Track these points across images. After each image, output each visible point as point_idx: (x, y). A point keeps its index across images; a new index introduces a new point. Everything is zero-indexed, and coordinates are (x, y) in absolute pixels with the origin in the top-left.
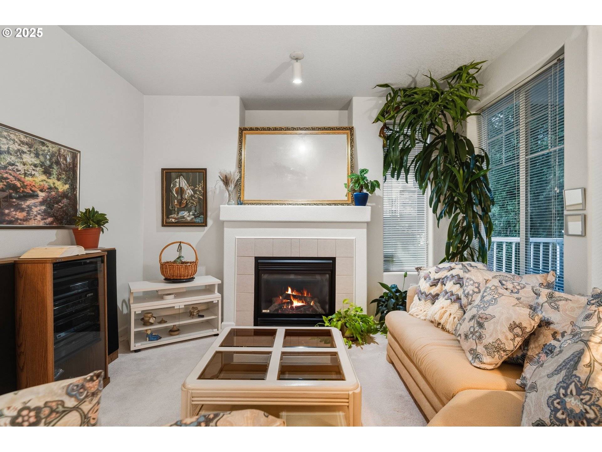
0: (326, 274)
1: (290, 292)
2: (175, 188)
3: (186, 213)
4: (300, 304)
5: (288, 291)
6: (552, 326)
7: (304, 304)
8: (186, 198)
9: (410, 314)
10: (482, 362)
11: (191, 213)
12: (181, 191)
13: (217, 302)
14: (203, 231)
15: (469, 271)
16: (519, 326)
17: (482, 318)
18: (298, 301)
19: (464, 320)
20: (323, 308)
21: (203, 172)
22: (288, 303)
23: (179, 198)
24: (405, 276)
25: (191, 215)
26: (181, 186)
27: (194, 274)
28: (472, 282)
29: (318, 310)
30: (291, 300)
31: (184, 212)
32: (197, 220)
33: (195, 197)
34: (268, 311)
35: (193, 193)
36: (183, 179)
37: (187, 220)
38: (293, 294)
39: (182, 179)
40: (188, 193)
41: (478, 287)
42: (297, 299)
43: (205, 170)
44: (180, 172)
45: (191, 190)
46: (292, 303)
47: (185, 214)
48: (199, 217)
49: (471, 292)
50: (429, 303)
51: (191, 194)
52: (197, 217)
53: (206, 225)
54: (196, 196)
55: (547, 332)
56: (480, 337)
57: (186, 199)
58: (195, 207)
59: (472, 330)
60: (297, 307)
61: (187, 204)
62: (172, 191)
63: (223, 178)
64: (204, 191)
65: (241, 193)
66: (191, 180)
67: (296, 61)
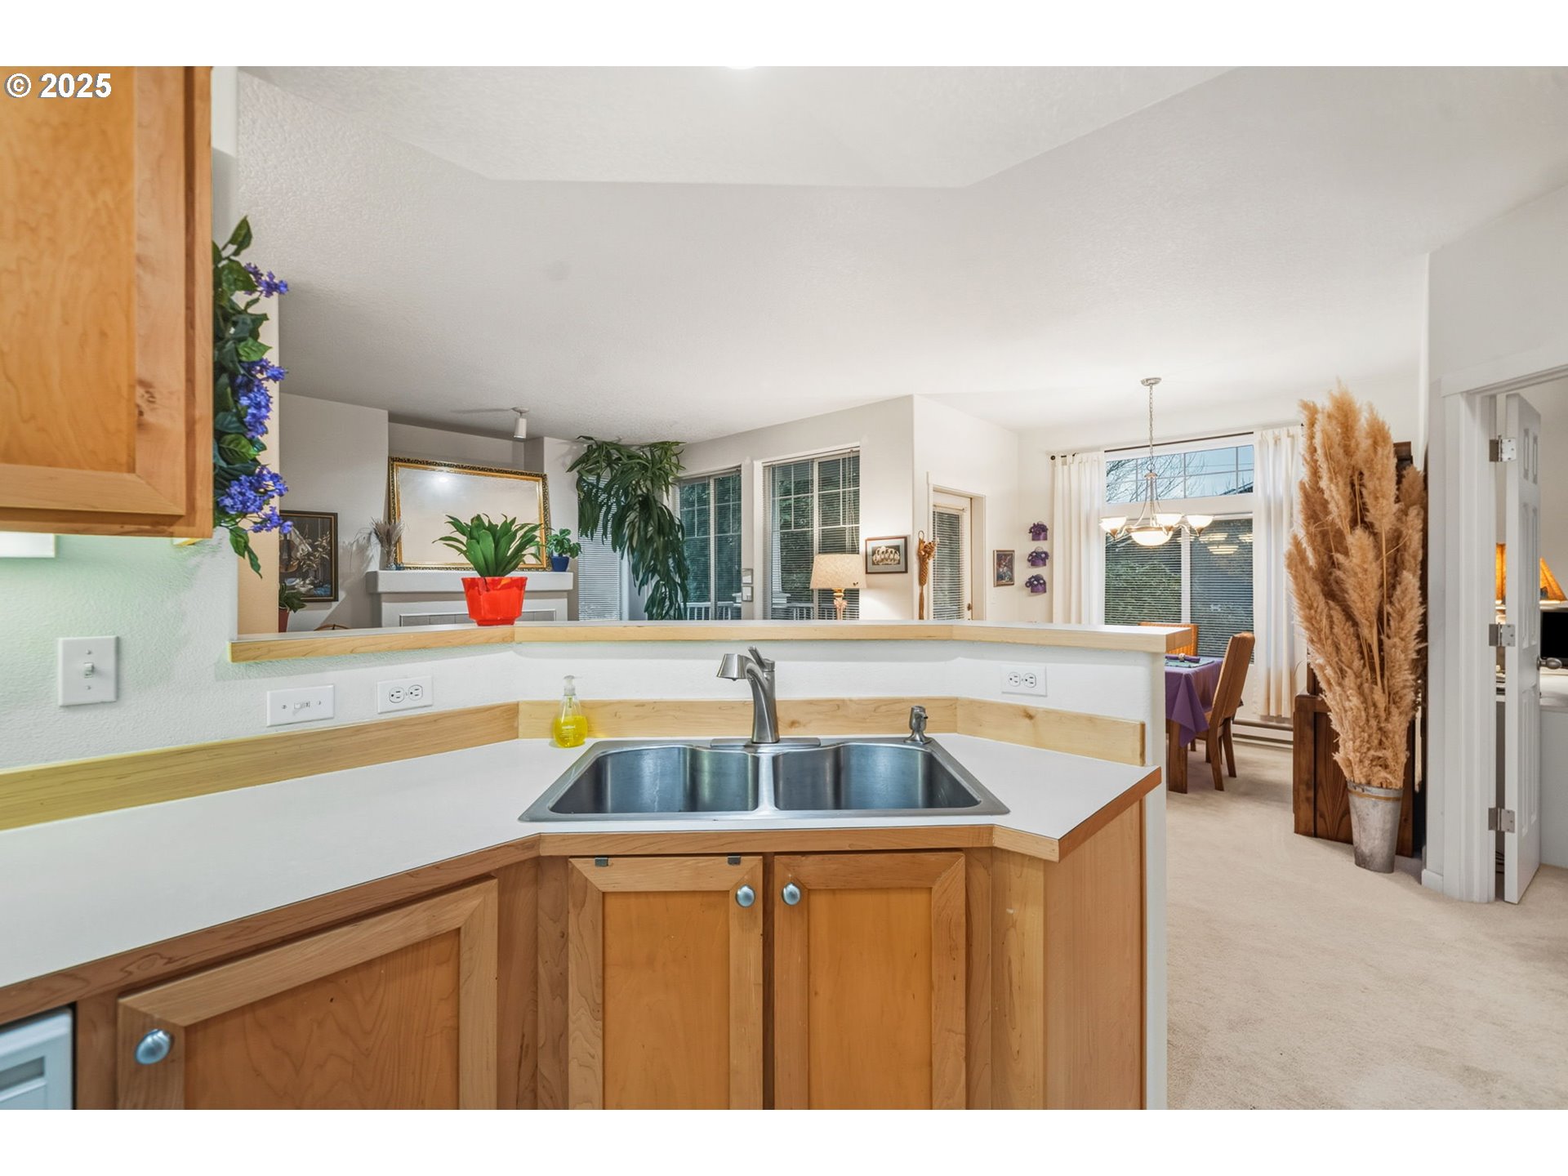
3: (298, 581)
8: (299, 557)
11: (307, 582)
12: (289, 546)
14: (329, 608)
21: (331, 518)
23: (285, 556)
25: (308, 584)
26: (288, 538)
31: (294, 579)
32: (320, 592)
33: (314, 556)
35: (310, 549)
36: (293, 527)
40: (303, 550)
43: (335, 515)
45: (306, 545)
48: (322, 586)
51: (308, 551)
52: (319, 587)
53: (336, 599)
54: (317, 554)
57: (298, 559)
58: (315, 571)
61: (300, 568)
63: (382, 531)
64: (331, 547)
65: (398, 553)
66: (307, 530)
67: (519, 414)
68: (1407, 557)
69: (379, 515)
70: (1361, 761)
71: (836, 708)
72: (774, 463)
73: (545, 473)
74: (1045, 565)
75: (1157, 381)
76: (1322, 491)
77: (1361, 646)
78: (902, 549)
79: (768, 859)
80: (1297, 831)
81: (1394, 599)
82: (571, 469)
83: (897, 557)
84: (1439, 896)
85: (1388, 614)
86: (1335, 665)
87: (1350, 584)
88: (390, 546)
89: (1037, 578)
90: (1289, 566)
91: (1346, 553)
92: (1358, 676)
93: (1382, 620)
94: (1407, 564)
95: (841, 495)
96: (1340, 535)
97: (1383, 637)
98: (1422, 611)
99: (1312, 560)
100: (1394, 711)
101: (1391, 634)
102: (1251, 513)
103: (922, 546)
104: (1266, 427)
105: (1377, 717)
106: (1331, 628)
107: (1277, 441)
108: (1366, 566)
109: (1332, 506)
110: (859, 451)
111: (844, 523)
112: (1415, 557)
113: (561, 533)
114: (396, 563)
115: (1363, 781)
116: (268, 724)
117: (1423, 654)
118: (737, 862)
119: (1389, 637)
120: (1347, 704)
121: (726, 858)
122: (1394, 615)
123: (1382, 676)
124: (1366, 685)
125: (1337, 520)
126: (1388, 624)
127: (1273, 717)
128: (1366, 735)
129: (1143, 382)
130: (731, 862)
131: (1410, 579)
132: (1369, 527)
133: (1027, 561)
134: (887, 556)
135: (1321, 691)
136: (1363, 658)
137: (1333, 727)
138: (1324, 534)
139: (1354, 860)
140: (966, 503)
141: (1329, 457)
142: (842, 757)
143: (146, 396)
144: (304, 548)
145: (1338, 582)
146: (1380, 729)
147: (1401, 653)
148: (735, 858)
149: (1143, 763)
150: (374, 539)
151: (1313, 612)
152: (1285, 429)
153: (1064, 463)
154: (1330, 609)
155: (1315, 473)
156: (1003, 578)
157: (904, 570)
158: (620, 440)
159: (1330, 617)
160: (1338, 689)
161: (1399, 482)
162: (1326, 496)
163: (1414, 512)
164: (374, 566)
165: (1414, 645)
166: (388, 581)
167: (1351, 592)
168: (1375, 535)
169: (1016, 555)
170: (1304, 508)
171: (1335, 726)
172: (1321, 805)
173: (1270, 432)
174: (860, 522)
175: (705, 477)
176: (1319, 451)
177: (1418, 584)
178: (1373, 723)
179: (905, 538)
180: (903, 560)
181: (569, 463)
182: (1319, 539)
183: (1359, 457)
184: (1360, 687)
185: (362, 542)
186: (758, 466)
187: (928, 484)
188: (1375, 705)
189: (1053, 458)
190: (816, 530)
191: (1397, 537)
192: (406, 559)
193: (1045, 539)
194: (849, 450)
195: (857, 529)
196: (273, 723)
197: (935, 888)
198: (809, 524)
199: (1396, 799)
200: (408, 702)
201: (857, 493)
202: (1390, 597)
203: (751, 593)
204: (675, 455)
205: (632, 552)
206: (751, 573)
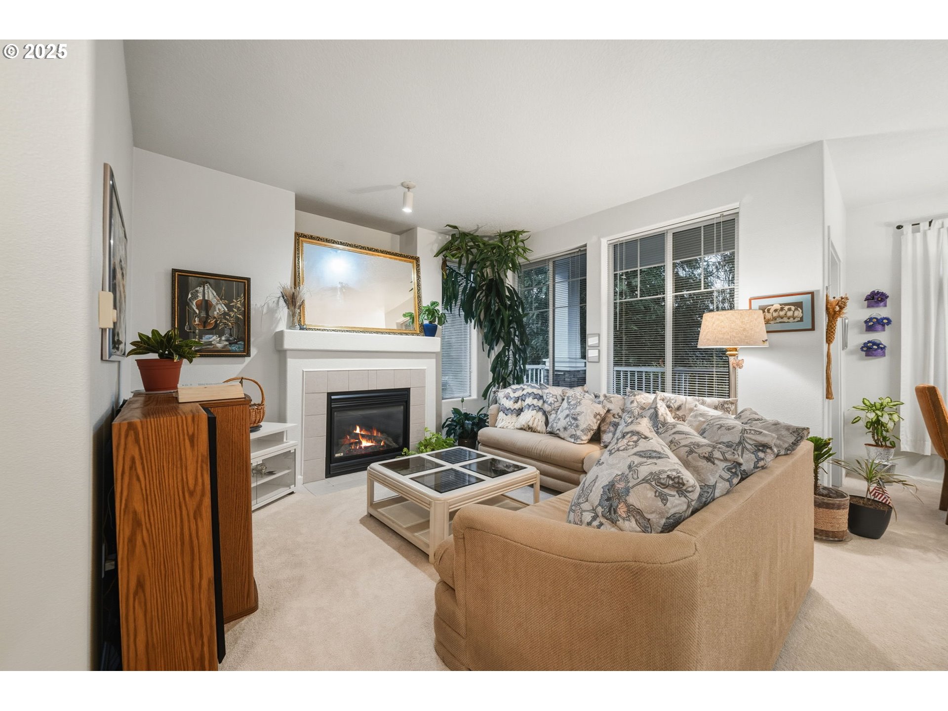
0: (401, 405)
1: (358, 431)
2: (195, 301)
3: (215, 337)
4: (369, 444)
5: (356, 430)
6: (611, 412)
7: (374, 444)
8: (216, 315)
9: (500, 428)
10: (582, 440)
11: (223, 338)
12: (206, 306)
13: (294, 451)
14: (242, 363)
15: (547, 388)
16: (599, 414)
17: (575, 415)
18: (367, 441)
19: (559, 419)
20: (396, 441)
21: (244, 282)
22: (356, 443)
23: (203, 314)
24: (463, 401)
25: (224, 340)
26: (206, 299)
27: (259, 422)
28: (551, 395)
29: (391, 445)
30: (359, 439)
31: (211, 336)
32: (234, 348)
33: (230, 315)
34: (342, 454)
35: (226, 310)
36: (211, 289)
37: (218, 348)
38: (362, 433)
39: (208, 288)
40: (219, 309)
41: (556, 398)
42: (366, 438)
43: (248, 280)
44: (206, 278)
45: (223, 305)
46: (360, 443)
47: (214, 339)
48: (236, 343)
49: (553, 402)
50: (514, 416)
51: (224, 311)
52: (233, 343)
53: (248, 355)
54: (232, 314)
55: (610, 416)
56: (577, 426)
57: (215, 318)
58: (231, 329)
59: (569, 423)
60: (366, 448)
61: (216, 325)
62: (191, 304)
63: (288, 295)
64: (245, 309)
65: (301, 315)
66: (223, 291)
67: (407, 189)
69: (287, 281)
73: (418, 256)
74: (882, 330)
78: (807, 306)
82: (437, 255)
83: (798, 313)
88: (295, 308)
89: (875, 343)
110: (735, 214)
113: (432, 305)
114: (300, 325)
134: (782, 313)
144: (220, 307)
150: (282, 302)
157: (810, 327)
158: (476, 230)
164: (282, 326)
166: (293, 339)
174: (738, 281)
179: (812, 293)
180: (809, 319)
181: (436, 251)
185: (272, 305)
186: (603, 245)
187: (829, 239)
189: (899, 228)
190: (670, 296)
192: (308, 320)
193: (885, 306)
194: (719, 215)
198: (660, 292)
203: (597, 355)
204: (522, 241)
205: (480, 324)
206: (597, 337)
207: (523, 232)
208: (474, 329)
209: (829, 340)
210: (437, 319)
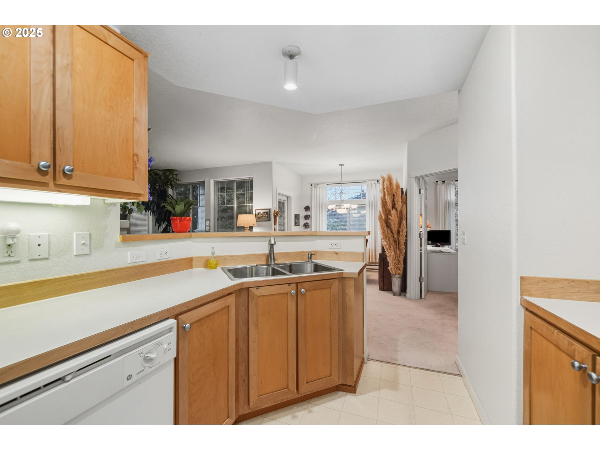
68: (403, 217)
70: (394, 268)
71: (287, 254)
72: (218, 181)
74: (309, 219)
75: (343, 165)
76: (385, 199)
77: (394, 239)
78: (269, 213)
79: (297, 283)
80: (379, 290)
81: (401, 227)
83: (267, 215)
84: (410, 299)
85: (400, 231)
86: (388, 244)
87: (392, 223)
89: (307, 223)
90: (379, 219)
91: (391, 215)
92: (393, 247)
93: (398, 232)
94: (403, 218)
95: (245, 194)
96: (389, 211)
97: (399, 237)
98: (406, 230)
99: (383, 218)
100: (401, 255)
101: (400, 236)
102: (365, 204)
103: (275, 213)
104: (369, 180)
105: (397, 257)
106: (388, 235)
107: (371, 184)
108: (395, 219)
109: (388, 204)
110: (253, 179)
111: (246, 204)
112: (405, 217)
113: (124, 204)
115: (395, 273)
116: (129, 263)
117: (406, 240)
118: (290, 285)
119: (400, 237)
120: (391, 254)
121: (287, 285)
122: (401, 231)
123: (398, 247)
124: (395, 249)
125: (389, 207)
126: (400, 233)
127: (371, 262)
128: (395, 262)
129: (340, 165)
130: (289, 285)
131: (404, 222)
132: (396, 209)
133: (304, 218)
134: (263, 215)
135: (385, 251)
136: (394, 242)
137: (388, 261)
138: (386, 211)
139: (392, 294)
140: (285, 198)
141: (388, 191)
142: (292, 267)
143: (137, 158)
145: (390, 223)
146: (398, 260)
147: (402, 241)
148: (289, 284)
149: (363, 262)
151: (384, 231)
152: (373, 181)
153: (315, 187)
154: (388, 230)
155: (384, 195)
156: (297, 224)
157: (269, 220)
159: (388, 232)
160: (389, 250)
161: (402, 198)
162: (387, 201)
163: (404, 205)
165: (405, 238)
167: (392, 225)
168: (397, 211)
169: (300, 216)
170: (382, 204)
171: (389, 260)
172: (385, 282)
173: (370, 182)
174: (253, 203)
175: (188, 184)
176: (385, 189)
177: (406, 223)
178: (397, 258)
179: (270, 209)
180: (269, 217)
182: (385, 211)
183: (394, 191)
184: (394, 250)
186: (212, 182)
187: (277, 192)
188: (397, 254)
189: (312, 185)
190: (236, 205)
191: (401, 211)
193: (309, 211)
194: (249, 178)
195: (252, 206)
196: (131, 262)
197: (332, 288)
198: (233, 203)
199: (401, 277)
200: (164, 256)
201: (252, 194)
202: (400, 227)
203: (209, 229)
204: (176, 175)
205: (154, 213)
206: (209, 221)
207: (176, 170)
208: (150, 215)
209: (275, 224)
210: (127, 211)
